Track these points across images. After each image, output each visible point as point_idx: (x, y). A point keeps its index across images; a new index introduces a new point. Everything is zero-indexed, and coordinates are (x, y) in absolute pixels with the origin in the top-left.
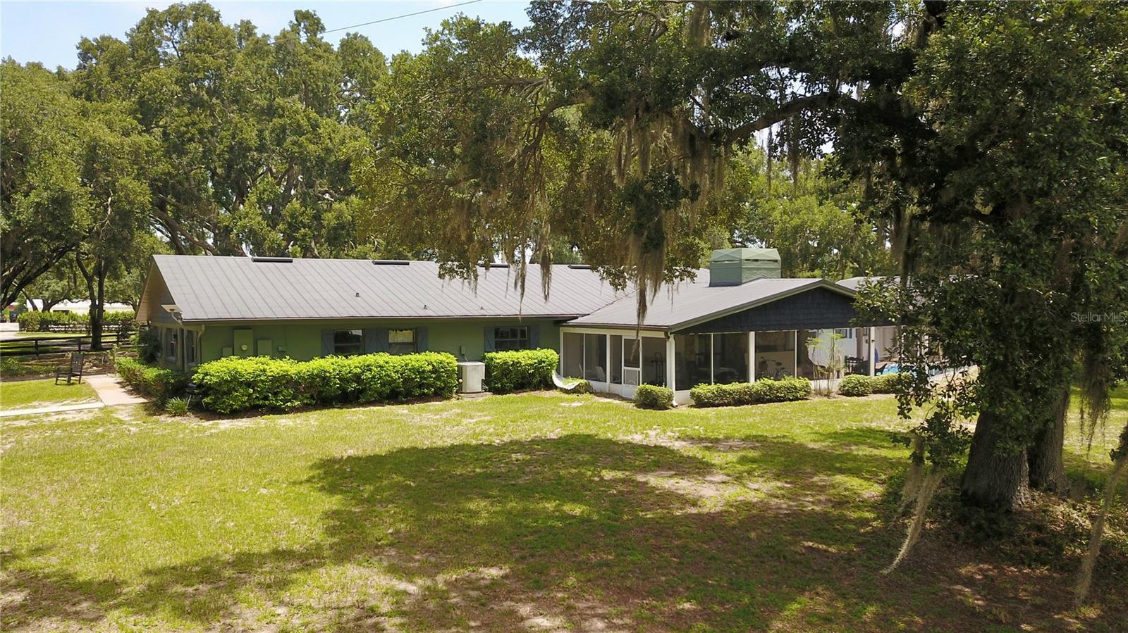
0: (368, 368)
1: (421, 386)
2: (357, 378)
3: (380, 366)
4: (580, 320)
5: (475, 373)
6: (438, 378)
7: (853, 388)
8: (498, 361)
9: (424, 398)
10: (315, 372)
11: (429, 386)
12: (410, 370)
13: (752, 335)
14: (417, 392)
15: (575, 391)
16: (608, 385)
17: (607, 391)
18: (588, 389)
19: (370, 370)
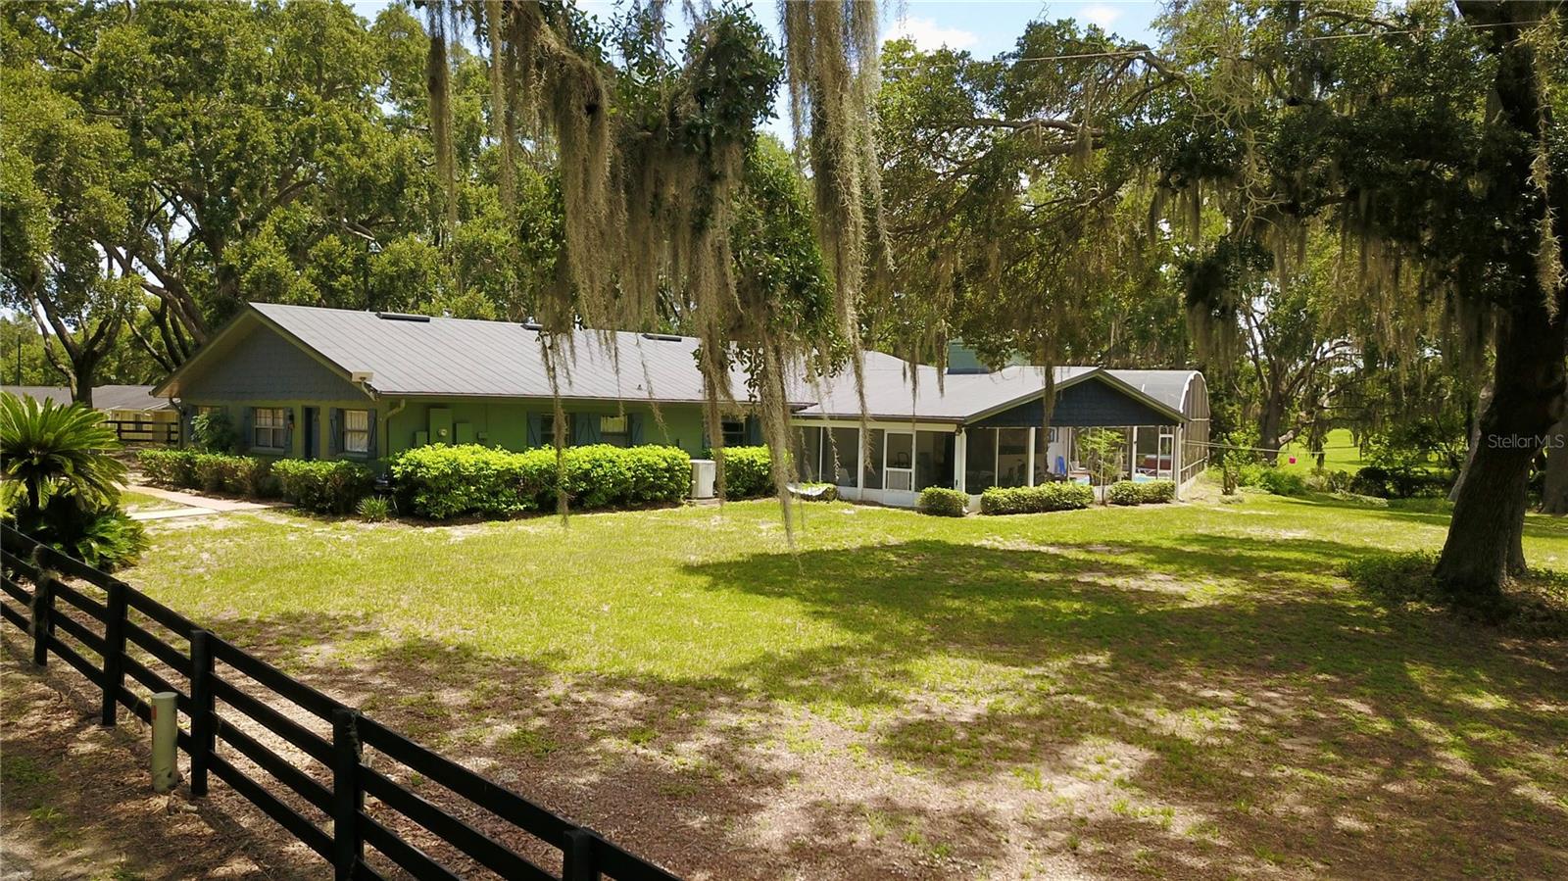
0: (597, 464)
1: (652, 487)
2: (586, 474)
3: (610, 461)
4: (810, 410)
5: (706, 475)
6: (671, 479)
7: (1128, 495)
8: (731, 459)
9: (655, 504)
10: (545, 466)
11: (661, 488)
12: (643, 466)
13: (1033, 429)
14: (649, 495)
15: (820, 498)
16: (860, 490)
17: (859, 498)
18: (837, 496)
19: (601, 466)
